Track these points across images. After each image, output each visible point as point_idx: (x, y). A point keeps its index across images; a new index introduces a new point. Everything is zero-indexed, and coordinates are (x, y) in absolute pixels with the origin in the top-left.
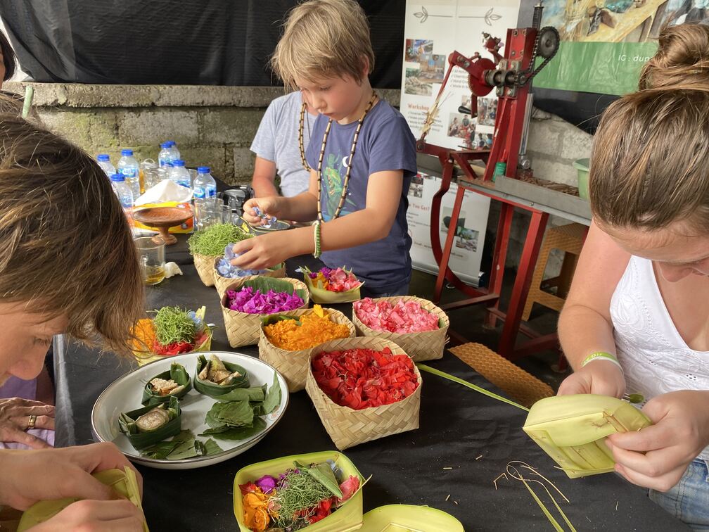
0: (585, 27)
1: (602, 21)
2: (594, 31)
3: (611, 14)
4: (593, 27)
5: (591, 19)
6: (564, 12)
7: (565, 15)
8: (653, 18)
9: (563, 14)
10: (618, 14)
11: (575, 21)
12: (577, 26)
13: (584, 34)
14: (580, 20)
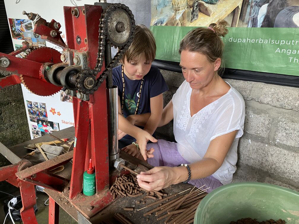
0: (188, 16)
1: (200, 11)
2: (195, 18)
3: (206, 5)
4: (194, 16)
5: (191, 9)
6: (171, 5)
7: (173, 7)
8: (240, 7)
9: (171, 6)
10: (211, 5)
11: (180, 11)
12: (183, 15)
13: (188, 21)
14: (184, 10)
